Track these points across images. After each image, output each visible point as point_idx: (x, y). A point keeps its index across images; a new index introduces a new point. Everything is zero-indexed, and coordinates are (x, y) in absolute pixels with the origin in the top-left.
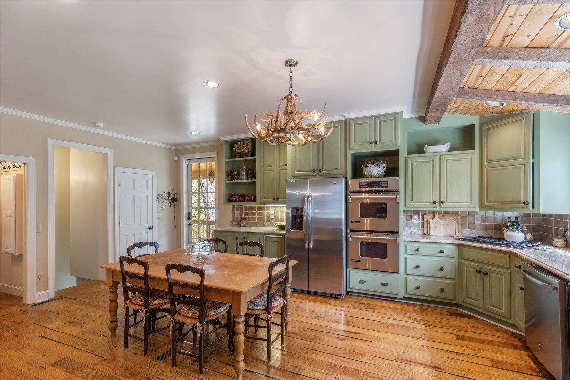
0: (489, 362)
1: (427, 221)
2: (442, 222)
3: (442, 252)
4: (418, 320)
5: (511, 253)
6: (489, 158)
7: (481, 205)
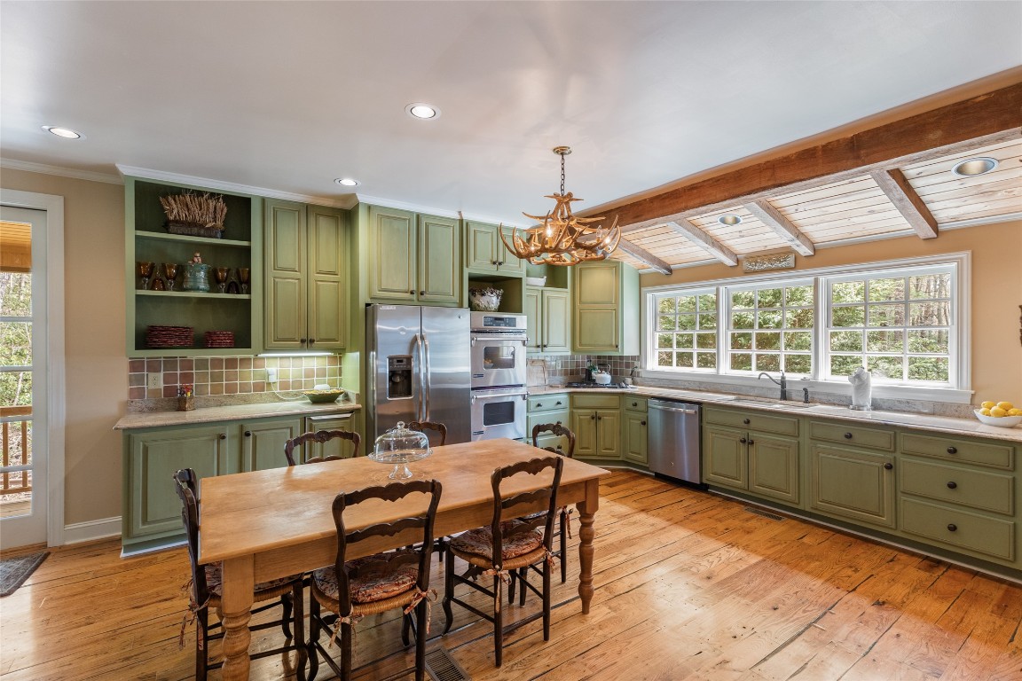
3: (559, 403)
5: (623, 394)
6: (583, 300)
7: (573, 348)
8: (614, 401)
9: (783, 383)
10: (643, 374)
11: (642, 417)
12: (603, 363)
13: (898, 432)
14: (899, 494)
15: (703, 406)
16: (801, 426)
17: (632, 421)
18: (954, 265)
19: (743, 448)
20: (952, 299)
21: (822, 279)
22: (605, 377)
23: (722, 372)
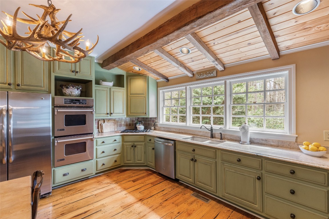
0: (151, 185)
1: (101, 125)
2: (109, 124)
3: (115, 140)
4: (111, 183)
5: (146, 135)
6: (131, 93)
7: (127, 115)
8: (142, 138)
9: (212, 130)
10: (159, 126)
11: (153, 146)
13: (263, 159)
14: (264, 193)
15: (176, 142)
16: (217, 153)
17: (149, 148)
18: (287, 72)
19: (192, 162)
20: (286, 89)
21: (228, 81)
22: (141, 127)
23: (188, 125)
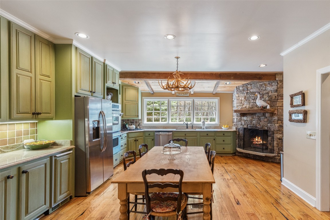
3: (125, 137)
5: (144, 131)
6: (126, 99)
8: (141, 134)
10: (143, 125)
11: (152, 138)
12: (132, 122)
14: (216, 144)
15: (173, 132)
17: (148, 140)
18: (217, 100)
23: (170, 123)
